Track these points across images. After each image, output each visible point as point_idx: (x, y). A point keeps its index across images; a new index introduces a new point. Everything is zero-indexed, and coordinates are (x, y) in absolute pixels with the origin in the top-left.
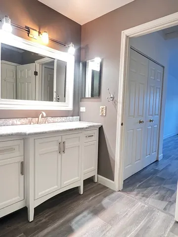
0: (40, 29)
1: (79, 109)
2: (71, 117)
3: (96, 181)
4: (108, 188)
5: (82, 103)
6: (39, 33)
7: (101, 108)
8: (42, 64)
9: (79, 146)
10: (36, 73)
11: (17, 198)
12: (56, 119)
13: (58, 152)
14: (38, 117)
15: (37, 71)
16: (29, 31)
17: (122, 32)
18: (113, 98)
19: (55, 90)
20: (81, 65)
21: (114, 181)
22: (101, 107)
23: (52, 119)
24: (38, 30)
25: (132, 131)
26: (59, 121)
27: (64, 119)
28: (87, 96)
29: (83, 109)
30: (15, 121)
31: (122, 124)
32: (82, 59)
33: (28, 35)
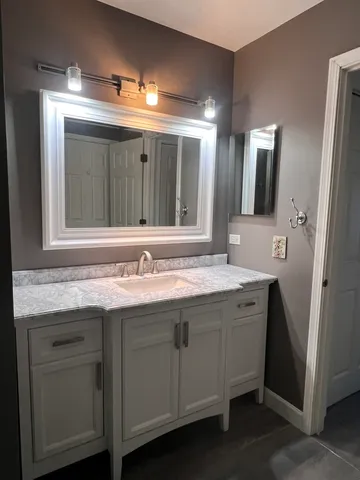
0: (141, 78)
1: (227, 239)
2: (208, 257)
3: (261, 401)
4: (288, 423)
5: (232, 226)
6: (141, 84)
7: (274, 240)
8: (157, 139)
9: (220, 330)
10: (144, 158)
11: (90, 433)
12: (176, 262)
13: (173, 344)
14: (138, 260)
15: (147, 153)
16: (119, 86)
17: (331, 60)
18: (305, 219)
19: (178, 194)
20: (232, 140)
21: (301, 408)
22: (276, 238)
23: (168, 263)
24: (138, 80)
25: (352, 292)
26: (182, 265)
27: (192, 261)
28: (245, 211)
29: (235, 239)
30: (93, 270)
31: (325, 284)
32: (235, 127)
33: (119, 94)
